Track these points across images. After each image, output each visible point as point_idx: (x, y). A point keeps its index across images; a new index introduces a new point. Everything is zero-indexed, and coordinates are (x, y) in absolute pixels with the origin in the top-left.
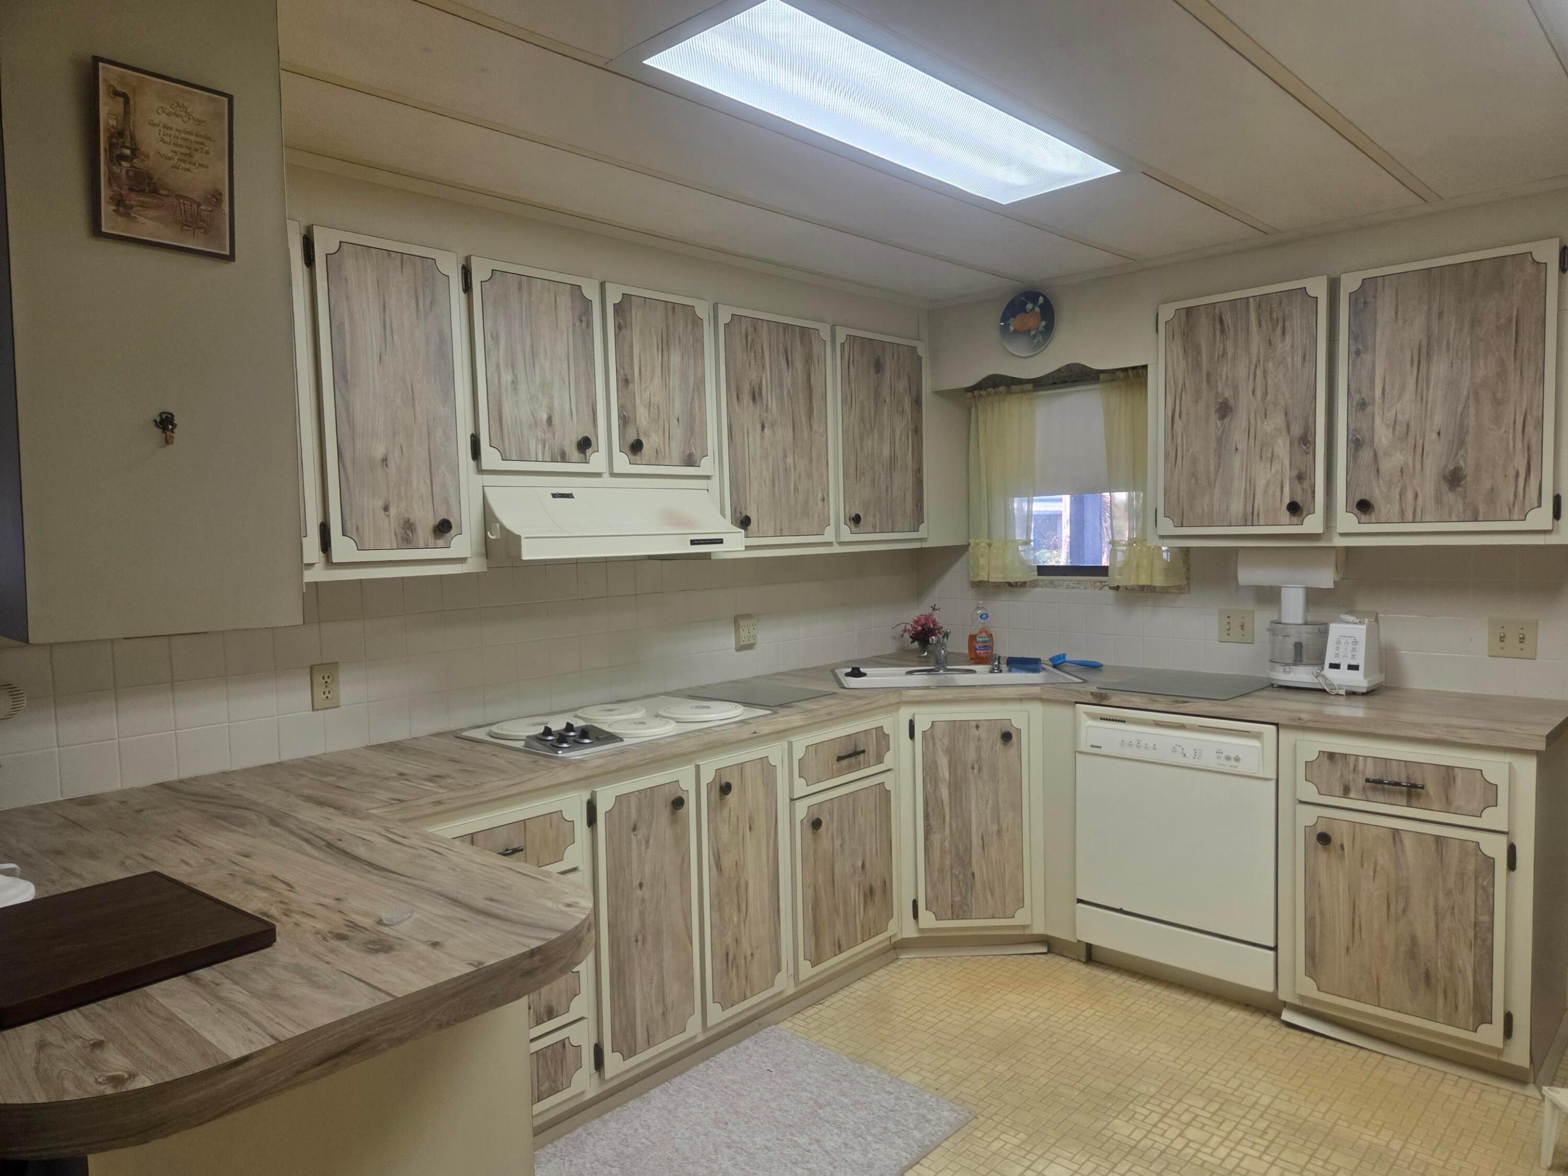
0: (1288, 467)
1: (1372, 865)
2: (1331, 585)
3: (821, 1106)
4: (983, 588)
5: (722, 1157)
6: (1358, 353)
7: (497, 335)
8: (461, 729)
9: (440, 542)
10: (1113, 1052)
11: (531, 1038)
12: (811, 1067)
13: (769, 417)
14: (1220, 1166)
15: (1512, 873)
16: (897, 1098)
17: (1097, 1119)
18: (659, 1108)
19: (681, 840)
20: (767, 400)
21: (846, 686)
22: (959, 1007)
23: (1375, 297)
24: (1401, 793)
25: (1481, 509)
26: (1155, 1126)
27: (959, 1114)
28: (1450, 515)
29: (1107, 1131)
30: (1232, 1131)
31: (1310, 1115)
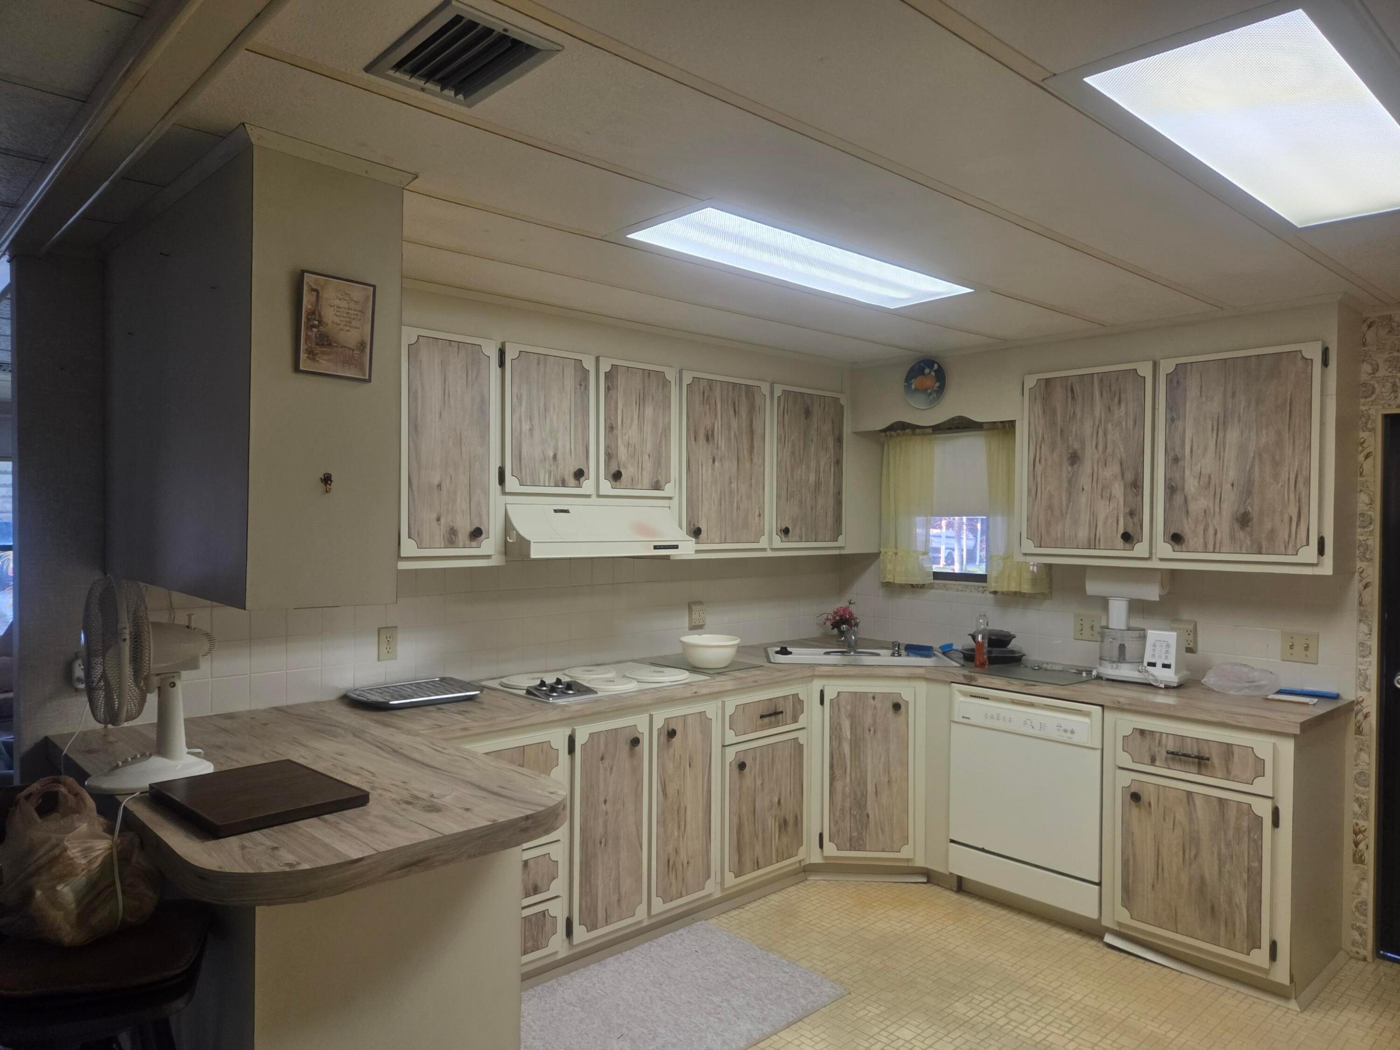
0: (1122, 506)
1: (1172, 819)
2: (1156, 598)
3: (733, 978)
4: (891, 588)
5: (656, 1005)
6: (1173, 420)
7: (521, 396)
8: (479, 680)
9: (474, 544)
10: (965, 956)
11: (523, 906)
12: (729, 951)
13: (719, 453)
14: (1031, 1038)
15: (1276, 830)
16: (791, 976)
17: (943, 1001)
18: (612, 971)
19: (636, 770)
20: (718, 440)
21: (772, 661)
22: (850, 917)
23: (1185, 378)
24: (1193, 763)
25: (1264, 544)
26: (987, 1008)
27: (837, 990)
28: (1241, 548)
29: (948, 1009)
30: (1046, 1016)
31: (1110, 1009)
